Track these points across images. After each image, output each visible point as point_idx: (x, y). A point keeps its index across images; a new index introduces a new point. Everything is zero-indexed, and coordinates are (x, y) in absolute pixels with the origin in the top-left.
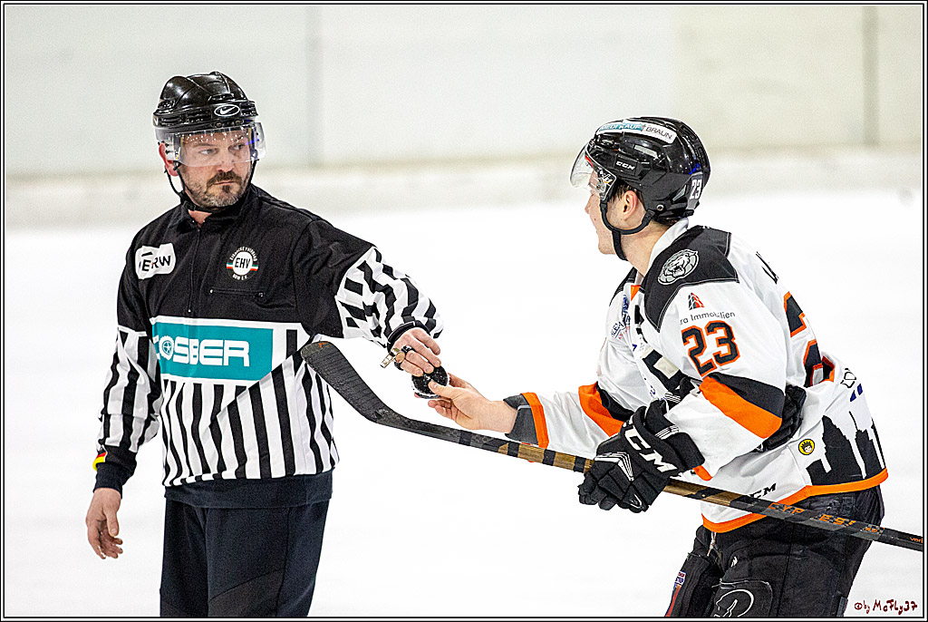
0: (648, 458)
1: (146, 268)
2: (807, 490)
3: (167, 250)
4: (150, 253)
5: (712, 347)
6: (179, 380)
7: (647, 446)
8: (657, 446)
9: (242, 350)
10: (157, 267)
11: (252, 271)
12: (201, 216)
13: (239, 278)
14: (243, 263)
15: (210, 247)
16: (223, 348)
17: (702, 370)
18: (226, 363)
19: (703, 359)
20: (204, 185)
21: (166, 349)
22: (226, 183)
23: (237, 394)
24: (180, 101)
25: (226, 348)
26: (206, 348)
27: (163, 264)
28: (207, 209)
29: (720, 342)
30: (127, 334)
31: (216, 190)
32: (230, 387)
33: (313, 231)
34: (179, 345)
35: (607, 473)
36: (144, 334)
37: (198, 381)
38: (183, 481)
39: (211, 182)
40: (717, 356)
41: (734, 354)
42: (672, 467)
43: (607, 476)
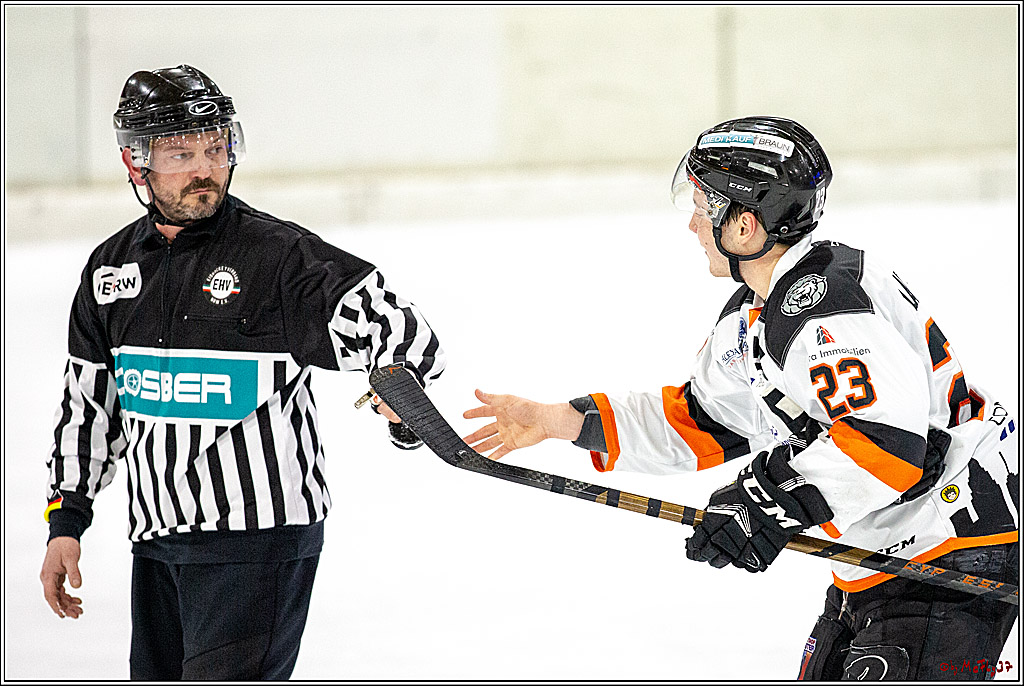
0: (769, 512)
1: (106, 291)
2: (950, 543)
3: (131, 270)
4: (111, 275)
5: (844, 389)
6: (149, 420)
7: (768, 499)
8: (779, 498)
9: (222, 384)
10: (120, 290)
11: (233, 294)
12: (171, 231)
13: (218, 302)
14: (222, 285)
15: (183, 266)
16: (200, 383)
17: (832, 413)
18: (204, 400)
19: (834, 402)
20: (177, 193)
21: (131, 384)
22: (203, 191)
23: (218, 435)
24: (146, 99)
25: (204, 383)
26: (181, 382)
27: (126, 287)
28: (179, 223)
29: (854, 382)
30: (81, 367)
31: (191, 200)
32: (208, 427)
33: (304, 248)
34: (147, 379)
35: (722, 527)
36: (104, 366)
37: (171, 420)
38: (155, 534)
39: (185, 191)
40: (850, 399)
41: (870, 397)
42: (795, 523)
43: (721, 531)
